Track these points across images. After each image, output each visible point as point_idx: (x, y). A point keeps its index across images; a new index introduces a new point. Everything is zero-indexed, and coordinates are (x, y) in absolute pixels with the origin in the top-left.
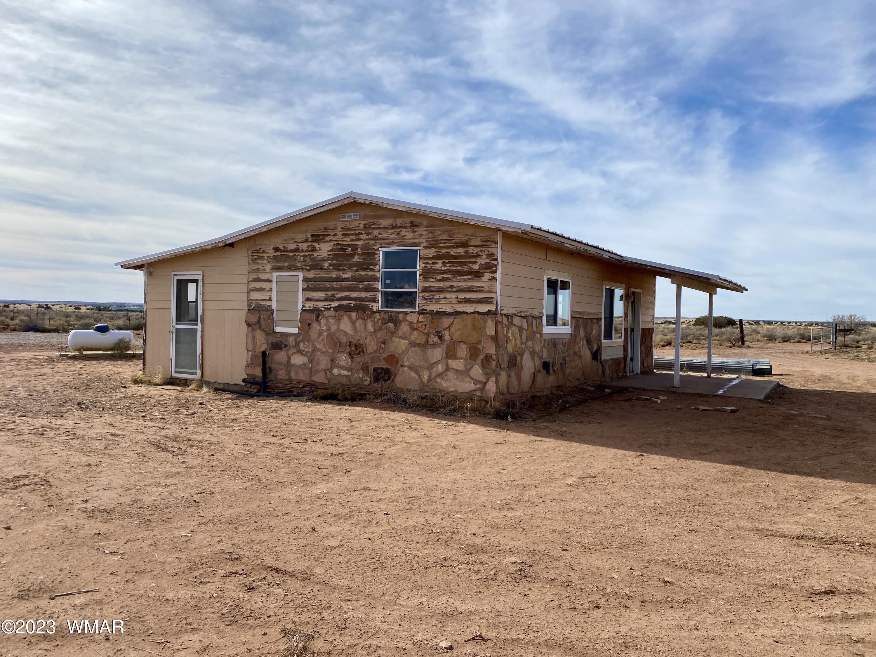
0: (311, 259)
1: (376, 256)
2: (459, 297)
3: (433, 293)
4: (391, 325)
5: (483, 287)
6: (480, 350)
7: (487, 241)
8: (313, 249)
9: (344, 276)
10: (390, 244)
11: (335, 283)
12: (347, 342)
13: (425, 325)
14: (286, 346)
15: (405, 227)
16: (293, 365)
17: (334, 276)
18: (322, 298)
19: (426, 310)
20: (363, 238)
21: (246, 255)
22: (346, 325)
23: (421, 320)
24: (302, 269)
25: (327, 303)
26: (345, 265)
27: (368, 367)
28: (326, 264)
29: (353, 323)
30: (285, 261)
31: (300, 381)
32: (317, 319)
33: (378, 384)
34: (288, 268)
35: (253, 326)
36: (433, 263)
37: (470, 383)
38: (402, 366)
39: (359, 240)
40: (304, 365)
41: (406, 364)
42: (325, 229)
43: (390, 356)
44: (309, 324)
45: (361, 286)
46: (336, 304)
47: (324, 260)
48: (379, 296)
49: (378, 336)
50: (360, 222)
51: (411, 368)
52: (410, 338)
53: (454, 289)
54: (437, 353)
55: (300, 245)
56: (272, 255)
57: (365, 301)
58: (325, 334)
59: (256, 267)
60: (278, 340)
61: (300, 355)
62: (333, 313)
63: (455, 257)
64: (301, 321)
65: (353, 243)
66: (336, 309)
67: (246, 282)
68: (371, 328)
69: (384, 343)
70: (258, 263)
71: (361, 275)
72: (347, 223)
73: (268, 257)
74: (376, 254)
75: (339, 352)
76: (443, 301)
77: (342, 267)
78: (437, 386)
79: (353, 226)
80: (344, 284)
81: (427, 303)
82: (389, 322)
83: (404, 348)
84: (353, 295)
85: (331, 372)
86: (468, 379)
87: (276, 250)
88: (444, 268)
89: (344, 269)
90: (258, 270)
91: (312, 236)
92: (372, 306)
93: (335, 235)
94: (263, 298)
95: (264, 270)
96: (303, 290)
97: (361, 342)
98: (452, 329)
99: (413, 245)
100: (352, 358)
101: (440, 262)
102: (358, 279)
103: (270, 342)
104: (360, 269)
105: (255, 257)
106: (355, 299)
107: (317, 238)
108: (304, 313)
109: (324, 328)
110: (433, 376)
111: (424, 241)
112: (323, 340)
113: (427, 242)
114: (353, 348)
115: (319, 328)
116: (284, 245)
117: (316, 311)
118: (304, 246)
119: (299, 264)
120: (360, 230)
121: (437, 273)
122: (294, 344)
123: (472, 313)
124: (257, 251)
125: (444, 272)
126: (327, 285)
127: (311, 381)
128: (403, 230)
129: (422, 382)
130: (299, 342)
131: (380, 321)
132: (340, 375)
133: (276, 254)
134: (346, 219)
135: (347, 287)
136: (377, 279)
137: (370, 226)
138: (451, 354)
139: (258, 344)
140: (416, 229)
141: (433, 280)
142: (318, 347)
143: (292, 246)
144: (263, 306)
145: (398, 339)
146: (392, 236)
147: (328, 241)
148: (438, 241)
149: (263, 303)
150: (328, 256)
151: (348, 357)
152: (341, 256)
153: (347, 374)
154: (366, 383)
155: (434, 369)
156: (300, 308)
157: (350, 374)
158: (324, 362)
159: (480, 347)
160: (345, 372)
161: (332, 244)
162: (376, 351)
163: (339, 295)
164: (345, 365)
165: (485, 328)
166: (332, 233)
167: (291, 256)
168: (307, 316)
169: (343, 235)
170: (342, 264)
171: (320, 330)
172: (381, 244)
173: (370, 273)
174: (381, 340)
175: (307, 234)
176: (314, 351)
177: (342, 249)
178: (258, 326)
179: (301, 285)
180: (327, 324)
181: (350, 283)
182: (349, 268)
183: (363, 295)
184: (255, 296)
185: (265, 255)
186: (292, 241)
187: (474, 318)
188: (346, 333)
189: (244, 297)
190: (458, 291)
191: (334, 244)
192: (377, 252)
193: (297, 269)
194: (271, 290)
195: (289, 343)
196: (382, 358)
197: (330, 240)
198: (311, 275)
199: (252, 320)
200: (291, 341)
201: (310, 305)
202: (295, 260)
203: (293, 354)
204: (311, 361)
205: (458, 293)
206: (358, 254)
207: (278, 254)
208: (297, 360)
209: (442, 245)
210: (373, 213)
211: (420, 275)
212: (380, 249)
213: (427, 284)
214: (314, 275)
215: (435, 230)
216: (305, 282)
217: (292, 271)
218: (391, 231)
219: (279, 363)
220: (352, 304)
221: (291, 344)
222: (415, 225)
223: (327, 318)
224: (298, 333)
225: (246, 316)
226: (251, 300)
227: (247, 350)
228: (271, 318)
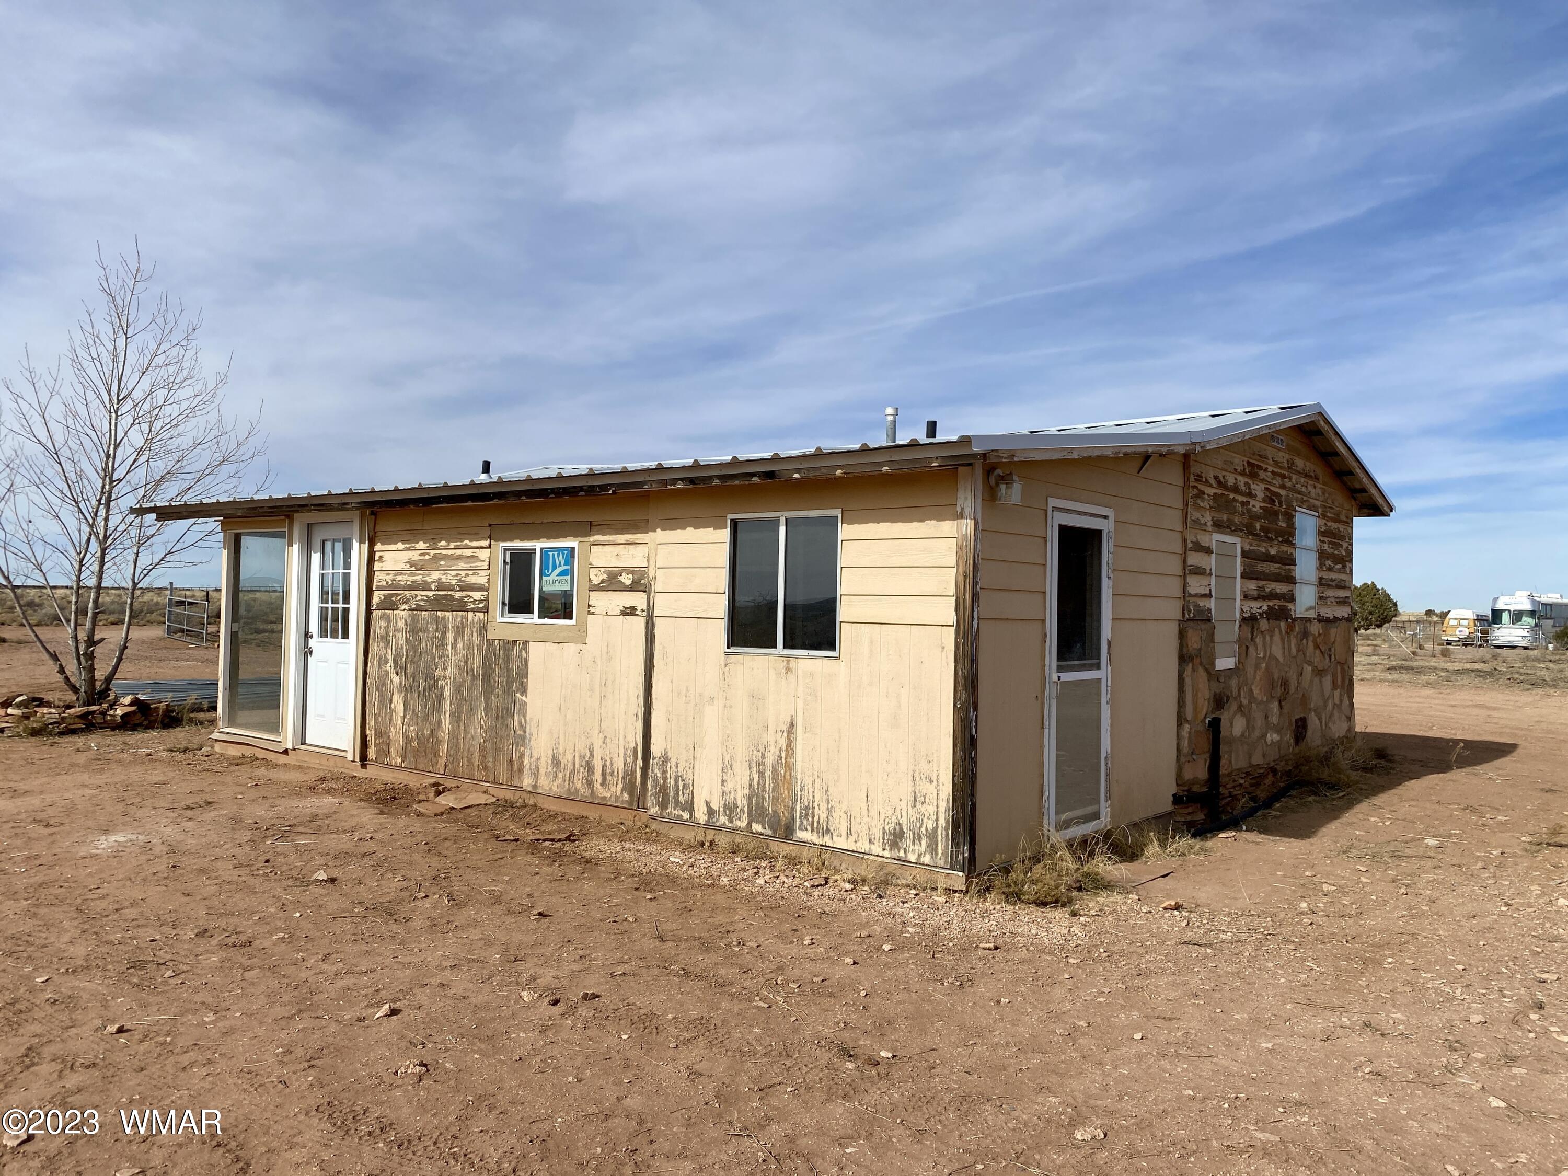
0: (1248, 512)
1: (1294, 520)
2: (1336, 596)
3: (1323, 589)
4: (1304, 642)
5: (1346, 581)
6: (1346, 671)
7: (1348, 517)
8: (1250, 494)
9: (1272, 552)
10: (1302, 502)
11: (1265, 565)
12: (1278, 678)
13: (1323, 640)
14: (1228, 698)
15: (1311, 478)
16: (1235, 740)
17: (1264, 550)
18: (1256, 594)
19: (1320, 615)
20: (1286, 485)
21: (1181, 481)
22: (1277, 647)
23: (1320, 632)
24: (1241, 531)
25: (1259, 604)
26: (1272, 531)
27: (1291, 720)
28: (1258, 526)
29: (1282, 641)
30: (1226, 510)
31: (1239, 770)
32: (1253, 638)
33: (1299, 747)
34: (1227, 527)
35: (1194, 660)
36: (1323, 542)
37: (1345, 721)
38: (1311, 710)
39: (1284, 487)
40: (1243, 735)
41: (1313, 705)
42: (1260, 456)
43: (1303, 695)
44: (1247, 648)
45: (1283, 573)
46: (1266, 606)
47: (1258, 517)
48: (1295, 591)
49: (1298, 663)
50: (1284, 454)
51: (1315, 711)
52: (1314, 662)
53: (1334, 584)
54: (1328, 683)
55: (1239, 479)
56: (1212, 492)
57: (1286, 601)
58: (1263, 666)
59: (1195, 515)
60: (1220, 687)
61: (1240, 714)
62: (1266, 624)
63: (1334, 536)
64: (1240, 641)
65: (1279, 491)
66: (1268, 615)
67: (1179, 550)
68: (1293, 650)
69: (1301, 675)
70: (1199, 508)
71: (1283, 552)
72: (1275, 451)
73: (1208, 495)
74: (1294, 516)
75: (1272, 698)
76: (1328, 602)
77: (1270, 535)
78: (1330, 734)
79: (1280, 460)
80: (1273, 568)
81: (1321, 604)
82: (1303, 637)
83: (1310, 679)
84: (1278, 588)
85: (1265, 741)
86: (1343, 717)
87: (1218, 482)
88: (1329, 551)
89: (1272, 539)
90: (1199, 523)
91: (1249, 464)
92: (1290, 610)
93: (1266, 470)
94: (1201, 591)
95: (1205, 524)
96: (1242, 577)
97: (1287, 676)
98: (1336, 645)
99: (1314, 508)
100: (1281, 707)
101: (1326, 540)
102: (1282, 558)
103: (1212, 694)
104: (1284, 543)
105: (1195, 492)
106: (1279, 597)
107: (1253, 471)
108: (1242, 625)
109: (1261, 655)
110: (1327, 721)
111: (1319, 504)
112: (1260, 679)
113: (1321, 507)
114: (1282, 690)
115: (1255, 654)
116: (1224, 474)
117: (1253, 621)
118: (1242, 483)
119: (1237, 520)
120: (1285, 469)
121: (1326, 557)
122: (1236, 693)
123: (1341, 620)
124: (1199, 478)
125: (1328, 557)
126: (1259, 567)
127: (1251, 766)
128: (1310, 482)
129: (1322, 732)
130: (1240, 687)
131: (1298, 636)
132: (1272, 742)
133: (1218, 491)
134: (1276, 444)
135: (1274, 574)
136: (1294, 562)
137: (1292, 465)
138: (1334, 684)
139: (1200, 701)
140: (1316, 484)
141: (1324, 568)
142: (1255, 693)
143: (1231, 480)
144: (1201, 611)
145: (1307, 666)
146: (1303, 489)
147: (1261, 481)
148: (1326, 507)
149: (1200, 603)
150: (1260, 511)
151: (1278, 707)
152: (1270, 513)
154: (1291, 748)
155: (1327, 708)
156: (1238, 614)
157: (1279, 738)
158: (1259, 721)
160: (1276, 736)
161: (1264, 487)
162: (1295, 691)
163: (1268, 588)
164: (1275, 723)
166: (1264, 467)
167: (1230, 501)
168: (1245, 629)
169: (1272, 472)
170: (1270, 528)
171: (1257, 658)
172: (1296, 500)
173: (1290, 550)
174: (1299, 669)
175: (1245, 461)
176: (1251, 702)
177: (1272, 500)
178: (1199, 661)
179: (1239, 566)
180: (1263, 645)
181: (1276, 566)
182: (1276, 538)
183: (1285, 588)
184: (1193, 585)
185: (1206, 490)
186: (1233, 468)
187: (1345, 626)
188: (1277, 662)
189: (1175, 588)
190: (1336, 587)
191: (1265, 489)
192: (1294, 513)
193: (1236, 530)
194: (1210, 573)
195: (1231, 692)
196: (1299, 701)
197: (1263, 480)
198: (1247, 545)
199: (1195, 646)
200: (1233, 686)
201: (1247, 608)
202: (1235, 510)
203: (1235, 714)
204: (1248, 726)
205: (1335, 590)
206: (1282, 514)
207: (1220, 492)
208: (1238, 726)
209: (1328, 515)
210: (1292, 443)
212: (1296, 508)
213: (1321, 574)
214: (1249, 547)
215: (1325, 490)
216: (1242, 560)
217: (1231, 532)
218: (1303, 480)
220: (1277, 604)
221: (1233, 694)
222: (1316, 478)
223: (1262, 632)
224: (1237, 668)
225: (1182, 635)
226: (1191, 595)
227: (1181, 720)
228: (1211, 638)
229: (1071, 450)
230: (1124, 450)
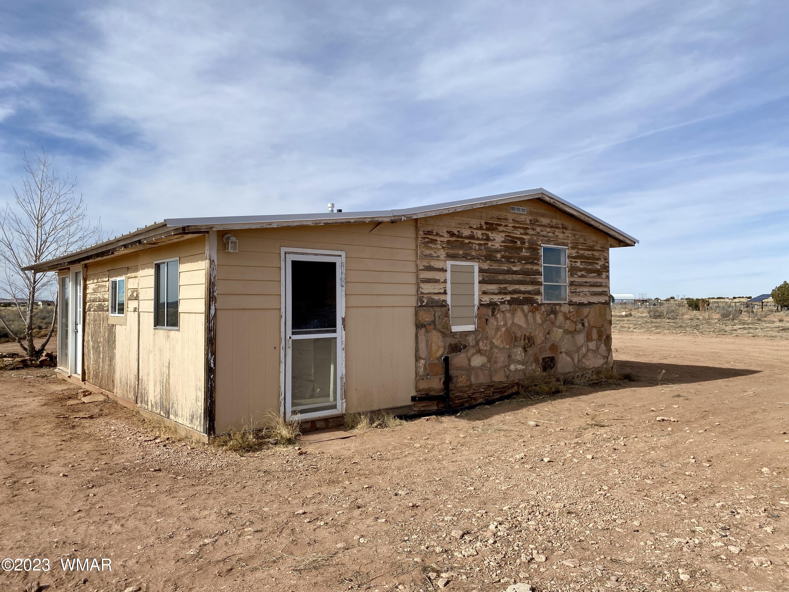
0: (486, 248)
1: (539, 251)
2: (590, 291)
3: (576, 287)
4: (552, 316)
5: (602, 283)
6: (602, 331)
7: (603, 248)
8: (488, 239)
9: (515, 269)
10: (549, 242)
11: (507, 276)
12: (521, 336)
13: (574, 315)
14: (465, 347)
15: (558, 228)
16: (473, 368)
17: (506, 268)
18: (497, 291)
19: (572, 302)
20: (529, 233)
21: (413, 235)
22: (519, 319)
23: (571, 310)
24: (478, 259)
25: (500, 297)
26: (515, 258)
27: (538, 358)
28: (499, 256)
29: (526, 316)
30: (461, 248)
31: (480, 385)
32: (493, 315)
33: (547, 373)
34: (464, 257)
35: (428, 327)
36: (575, 262)
37: (601, 359)
38: (561, 352)
39: (526, 234)
40: (483, 365)
41: (563, 350)
42: (498, 219)
43: (552, 345)
44: (487, 320)
45: (528, 280)
46: (508, 298)
47: (497, 251)
48: (542, 289)
49: (545, 328)
50: (526, 217)
51: (566, 353)
52: (565, 327)
53: (588, 284)
54: (581, 338)
55: (475, 231)
56: (445, 240)
57: (532, 294)
58: (504, 329)
59: (427, 252)
60: (457, 341)
61: (479, 354)
62: (508, 307)
63: (588, 258)
64: (479, 317)
65: (521, 236)
66: (510, 302)
67: (415, 271)
68: (539, 320)
69: (549, 334)
70: (431, 248)
71: (528, 268)
72: (516, 215)
73: (441, 241)
74: (539, 249)
75: (515, 346)
76: (582, 294)
77: (512, 260)
78: (583, 366)
79: (522, 220)
80: (516, 277)
81: (573, 296)
82: (551, 314)
83: (560, 336)
84: (523, 288)
85: (509, 369)
86: (599, 356)
87: (452, 234)
88: (582, 267)
89: (514, 262)
90: (430, 256)
91: (486, 223)
92: (537, 299)
93: (506, 226)
94: (437, 291)
95: (438, 256)
96: (480, 282)
97: (532, 334)
98: (589, 317)
99: (563, 244)
100: (526, 351)
101: (579, 261)
102: (525, 272)
103: (447, 344)
104: (527, 263)
105: (427, 240)
106: (524, 293)
107: (491, 227)
108: (481, 308)
109: (502, 323)
110: (580, 358)
111: (569, 242)
112: (501, 336)
113: (571, 243)
114: (527, 342)
115: (496, 323)
116: (458, 230)
117: (493, 306)
118: (479, 234)
119: (473, 253)
120: (527, 224)
121: (578, 270)
122: (474, 344)
123: (597, 304)
124: (430, 233)
125: (581, 270)
126: (501, 277)
127: (492, 382)
128: (557, 230)
129: (574, 364)
130: (479, 341)
131: (545, 313)
132: (516, 370)
133: (451, 239)
134: (516, 212)
135: (517, 280)
136: (540, 274)
137: (535, 222)
138: (589, 338)
139: (434, 348)
140: (565, 231)
141: (576, 276)
142: (496, 344)
143: (467, 232)
144: (437, 301)
145: (556, 329)
146: (550, 234)
147: (501, 232)
148: (577, 243)
149: (436, 297)
150: (500, 248)
151: (522, 351)
152: (511, 248)
153: (522, 368)
154: (538, 373)
155: (581, 352)
156: (476, 302)
157: (524, 367)
158: (501, 358)
159: (603, 330)
160: (520, 366)
161: (504, 235)
162: (542, 343)
163: (511, 288)
164: (520, 359)
165: (605, 314)
166: (504, 224)
167: (466, 243)
168: (484, 310)
169: (513, 227)
170: (512, 257)
171: (497, 325)
172: (542, 241)
173: (535, 268)
174: (547, 331)
175: (481, 221)
176: (491, 348)
177: (513, 241)
178: (432, 327)
179: (477, 277)
180: (504, 318)
181: (520, 276)
182: (519, 261)
183: (530, 288)
184: (427, 288)
185: (439, 239)
186: (467, 226)
187: (600, 307)
188: (520, 327)
189: (412, 290)
190: (591, 286)
191: (505, 236)
192: (539, 248)
193: (473, 259)
194: (445, 282)
195: (469, 344)
196: (547, 348)
197: (503, 231)
198: (485, 266)
199: (427, 319)
200: (471, 340)
201: (486, 299)
202: (471, 248)
203: (473, 355)
204: (489, 361)
205: (589, 288)
206: (525, 248)
207: (454, 239)
208: (477, 361)
209: (580, 247)
210: (536, 210)
211: (568, 271)
212: (542, 245)
213: (572, 279)
214: (488, 267)
215: (576, 234)
216: (480, 274)
217: (467, 260)
218: (549, 230)
219: (460, 368)
220: (521, 297)
221: (471, 344)
222: (564, 228)
223: (503, 312)
224: (476, 330)
225: (416, 314)
226: (422, 293)
227: (417, 358)
228: (447, 315)
229: (270, 224)
230: (325, 222)
